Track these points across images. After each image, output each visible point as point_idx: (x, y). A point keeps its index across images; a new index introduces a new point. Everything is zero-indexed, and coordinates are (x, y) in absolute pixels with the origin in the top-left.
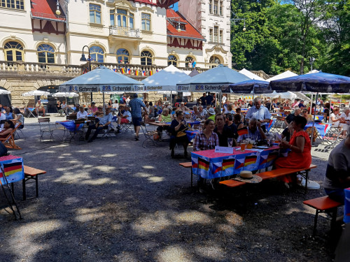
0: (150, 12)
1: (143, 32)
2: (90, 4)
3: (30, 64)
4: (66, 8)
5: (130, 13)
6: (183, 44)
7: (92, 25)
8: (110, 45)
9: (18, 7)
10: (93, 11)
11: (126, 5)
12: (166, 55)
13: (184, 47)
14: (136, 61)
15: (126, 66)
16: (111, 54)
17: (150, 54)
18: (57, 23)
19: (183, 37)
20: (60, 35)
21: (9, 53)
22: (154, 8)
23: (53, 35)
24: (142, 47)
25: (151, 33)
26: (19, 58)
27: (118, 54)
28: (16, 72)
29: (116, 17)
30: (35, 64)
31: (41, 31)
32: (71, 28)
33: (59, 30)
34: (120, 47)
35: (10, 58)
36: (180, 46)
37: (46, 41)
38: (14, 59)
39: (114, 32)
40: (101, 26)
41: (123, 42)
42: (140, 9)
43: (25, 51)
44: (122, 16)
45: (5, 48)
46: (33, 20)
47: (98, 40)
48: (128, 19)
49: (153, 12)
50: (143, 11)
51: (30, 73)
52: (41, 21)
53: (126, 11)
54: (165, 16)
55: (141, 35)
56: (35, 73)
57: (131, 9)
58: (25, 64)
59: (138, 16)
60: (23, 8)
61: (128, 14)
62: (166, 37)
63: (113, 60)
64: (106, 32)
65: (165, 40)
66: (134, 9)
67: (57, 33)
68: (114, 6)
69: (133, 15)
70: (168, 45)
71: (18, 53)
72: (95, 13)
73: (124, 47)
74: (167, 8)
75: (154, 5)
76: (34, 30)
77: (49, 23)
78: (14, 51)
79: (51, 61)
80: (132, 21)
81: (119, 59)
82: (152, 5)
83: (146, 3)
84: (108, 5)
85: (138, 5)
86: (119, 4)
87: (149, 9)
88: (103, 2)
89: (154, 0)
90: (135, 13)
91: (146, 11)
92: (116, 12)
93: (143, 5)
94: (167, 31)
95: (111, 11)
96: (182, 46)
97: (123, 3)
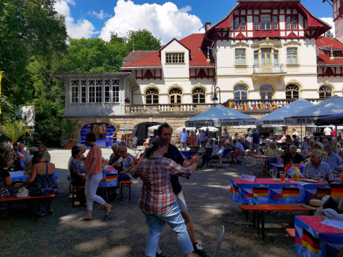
0: (296, 46)
1: (289, 66)
2: (236, 50)
3: (187, 105)
4: (216, 56)
5: (275, 50)
6: (338, 72)
7: (237, 67)
8: (254, 82)
9: (180, 61)
10: (238, 54)
12: (318, 86)
13: (341, 75)
14: (280, 95)
15: (271, 101)
16: (255, 90)
17: (297, 87)
18: (208, 69)
19: (338, 65)
20: (210, 79)
21: (173, 97)
22: (302, 41)
23: (205, 79)
24: (287, 80)
25: (297, 66)
26: (179, 101)
27: (261, 90)
28: (173, 112)
29: (260, 56)
30: (190, 105)
31: (195, 77)
32: (219, 72)
33: (210, 75)
34: (263, 83)
35: (172, 101)
36: (335, 75)
37: (199, 85)
38: (176, 101)
39: (258, 70)
40: (245, 67)
41: (267, 78)
42: (285, 45)
43: (184, 94)
44: (266, 54)
45: (170, 93)
46: (190, 69)
47: (242, 79)
48: (272, 56)
49: (300, 44)
50: (289, 46)
51: (183, 112)
52: (196, 69)
53: (270, 49)
54: (315, 46)
55: (285, 69)
56: (187, 112)
57: (276, 46)
58: (183, 105)
59: (283, 52)
60: (183, 61)
61: (272, 51)
62: (316, 68)
63: (257, 96)
64: (250, 71)
65: (314, 71)
66: (279, 46)
67: (208, 77)
68: (258, 46)
69: (278, 51)
70: (319, 75)
71: (179, 97)
72: (240, 56)
73: (268, 82)
74: (316, 39)
75: (302, 38)
76: (191, 77)
77: (202, 70)
78: (176, 95)
79: (203, 101)
80: (276, 56)
81: (263, 95)
82: (299, 38)
83: (292, 37)
84: (253, 47)
85: (283, 42)
86: (263, 44)
87: (295, 43)
88: (248, 46)
89: (302, 34)
90: (279, 49)
91: (292, 46)
92: (260, 52)
93: (289, 41)
94: (317, 62)
95: (255, 52)
96: (338, 75)
97: (267, 43)
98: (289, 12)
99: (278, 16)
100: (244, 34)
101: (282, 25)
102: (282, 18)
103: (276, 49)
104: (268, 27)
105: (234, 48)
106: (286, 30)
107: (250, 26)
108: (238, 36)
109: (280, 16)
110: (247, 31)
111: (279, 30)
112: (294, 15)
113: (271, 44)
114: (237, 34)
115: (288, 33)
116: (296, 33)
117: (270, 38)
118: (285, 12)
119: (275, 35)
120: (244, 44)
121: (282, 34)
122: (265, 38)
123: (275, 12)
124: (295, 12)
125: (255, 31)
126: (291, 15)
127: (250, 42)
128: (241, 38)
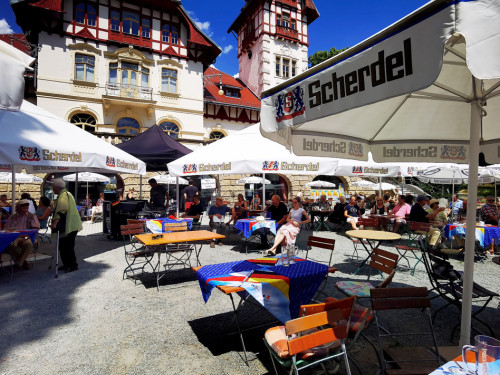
0: (175, 68)
1: (163, 94)
2: (77, 54)
5: (144, 68)
6: (233, 115)
7: (76, 83)
8: (106, 111)
10: (82, 64)
11: (135, 57)
12: (207, 131)
13: (236, 120)
16: (106, 125)
17: (176, 127)
19: (232, 105)
22: (184, 63)
24: (160, 116)
25: (176, 96)
27: (118, 126)
29: (119, 73)
32: (40, 87)
34: (123, 115)
36: (230, 119)
39: (111, 93)
40: (93, 85)
41: (129, 108)
42: (159, 63)
44: (129, 71)
47: (84, 104)
49: (181, 67)
50: (165, 66)
53: (137, 64)
54: (201, 74)
55: (155, 98)
57: (144, 62)
59: (156, 72)
61: (140, 69)
62: (202, 103)
64: (98, 93)
65: (200, 107)
66: (151, 63)
68: (116, 57)
69: (148, 70)
70: (206, 116)
72: (85, 67)
73: (129, 114)
74: (204, 63)
75: (183, 58)
80: (146, 77)
82: (180, 58)
83: (170, 54)
84: (107, 55)
85: (156, 58)
86: (125, 55)
87: (174, 64)
88: (99, 52)
89: (184, 52)
90: (150, 68)
91: (170, 66)
92: (120, 66)
93: (164, 58)
94: (205, 96)
95: (111, 64)
96: (233, 119)
97: (131, 54)
98: (166, 17)
99: (150, 18)
100: (93, 32)
101: (156, 35)
102: (156, 23)
103: (145, 66)
104: (135, 31)
105: (73, 52)
106: (161, 42)
107: (104, 23)
108: (80, 33)
109: (154, 20)
110: (98, 29)
111: (150, 40)
112: (175, 24)
113: (136, 57)
114: (79, 29)
115: (165, 47)
116: (176, 49)
117: (135, 47)
118: (162, 16)
119: (143, 45)
120: (91, 49)
121: (156, 46)
122: (127, 46)
123: (146, 12)
124: (175, 20)
125: (112, 32)
126: (170, 23)
127: (103, 48)
128: (85, 36)
